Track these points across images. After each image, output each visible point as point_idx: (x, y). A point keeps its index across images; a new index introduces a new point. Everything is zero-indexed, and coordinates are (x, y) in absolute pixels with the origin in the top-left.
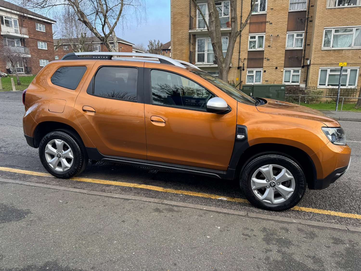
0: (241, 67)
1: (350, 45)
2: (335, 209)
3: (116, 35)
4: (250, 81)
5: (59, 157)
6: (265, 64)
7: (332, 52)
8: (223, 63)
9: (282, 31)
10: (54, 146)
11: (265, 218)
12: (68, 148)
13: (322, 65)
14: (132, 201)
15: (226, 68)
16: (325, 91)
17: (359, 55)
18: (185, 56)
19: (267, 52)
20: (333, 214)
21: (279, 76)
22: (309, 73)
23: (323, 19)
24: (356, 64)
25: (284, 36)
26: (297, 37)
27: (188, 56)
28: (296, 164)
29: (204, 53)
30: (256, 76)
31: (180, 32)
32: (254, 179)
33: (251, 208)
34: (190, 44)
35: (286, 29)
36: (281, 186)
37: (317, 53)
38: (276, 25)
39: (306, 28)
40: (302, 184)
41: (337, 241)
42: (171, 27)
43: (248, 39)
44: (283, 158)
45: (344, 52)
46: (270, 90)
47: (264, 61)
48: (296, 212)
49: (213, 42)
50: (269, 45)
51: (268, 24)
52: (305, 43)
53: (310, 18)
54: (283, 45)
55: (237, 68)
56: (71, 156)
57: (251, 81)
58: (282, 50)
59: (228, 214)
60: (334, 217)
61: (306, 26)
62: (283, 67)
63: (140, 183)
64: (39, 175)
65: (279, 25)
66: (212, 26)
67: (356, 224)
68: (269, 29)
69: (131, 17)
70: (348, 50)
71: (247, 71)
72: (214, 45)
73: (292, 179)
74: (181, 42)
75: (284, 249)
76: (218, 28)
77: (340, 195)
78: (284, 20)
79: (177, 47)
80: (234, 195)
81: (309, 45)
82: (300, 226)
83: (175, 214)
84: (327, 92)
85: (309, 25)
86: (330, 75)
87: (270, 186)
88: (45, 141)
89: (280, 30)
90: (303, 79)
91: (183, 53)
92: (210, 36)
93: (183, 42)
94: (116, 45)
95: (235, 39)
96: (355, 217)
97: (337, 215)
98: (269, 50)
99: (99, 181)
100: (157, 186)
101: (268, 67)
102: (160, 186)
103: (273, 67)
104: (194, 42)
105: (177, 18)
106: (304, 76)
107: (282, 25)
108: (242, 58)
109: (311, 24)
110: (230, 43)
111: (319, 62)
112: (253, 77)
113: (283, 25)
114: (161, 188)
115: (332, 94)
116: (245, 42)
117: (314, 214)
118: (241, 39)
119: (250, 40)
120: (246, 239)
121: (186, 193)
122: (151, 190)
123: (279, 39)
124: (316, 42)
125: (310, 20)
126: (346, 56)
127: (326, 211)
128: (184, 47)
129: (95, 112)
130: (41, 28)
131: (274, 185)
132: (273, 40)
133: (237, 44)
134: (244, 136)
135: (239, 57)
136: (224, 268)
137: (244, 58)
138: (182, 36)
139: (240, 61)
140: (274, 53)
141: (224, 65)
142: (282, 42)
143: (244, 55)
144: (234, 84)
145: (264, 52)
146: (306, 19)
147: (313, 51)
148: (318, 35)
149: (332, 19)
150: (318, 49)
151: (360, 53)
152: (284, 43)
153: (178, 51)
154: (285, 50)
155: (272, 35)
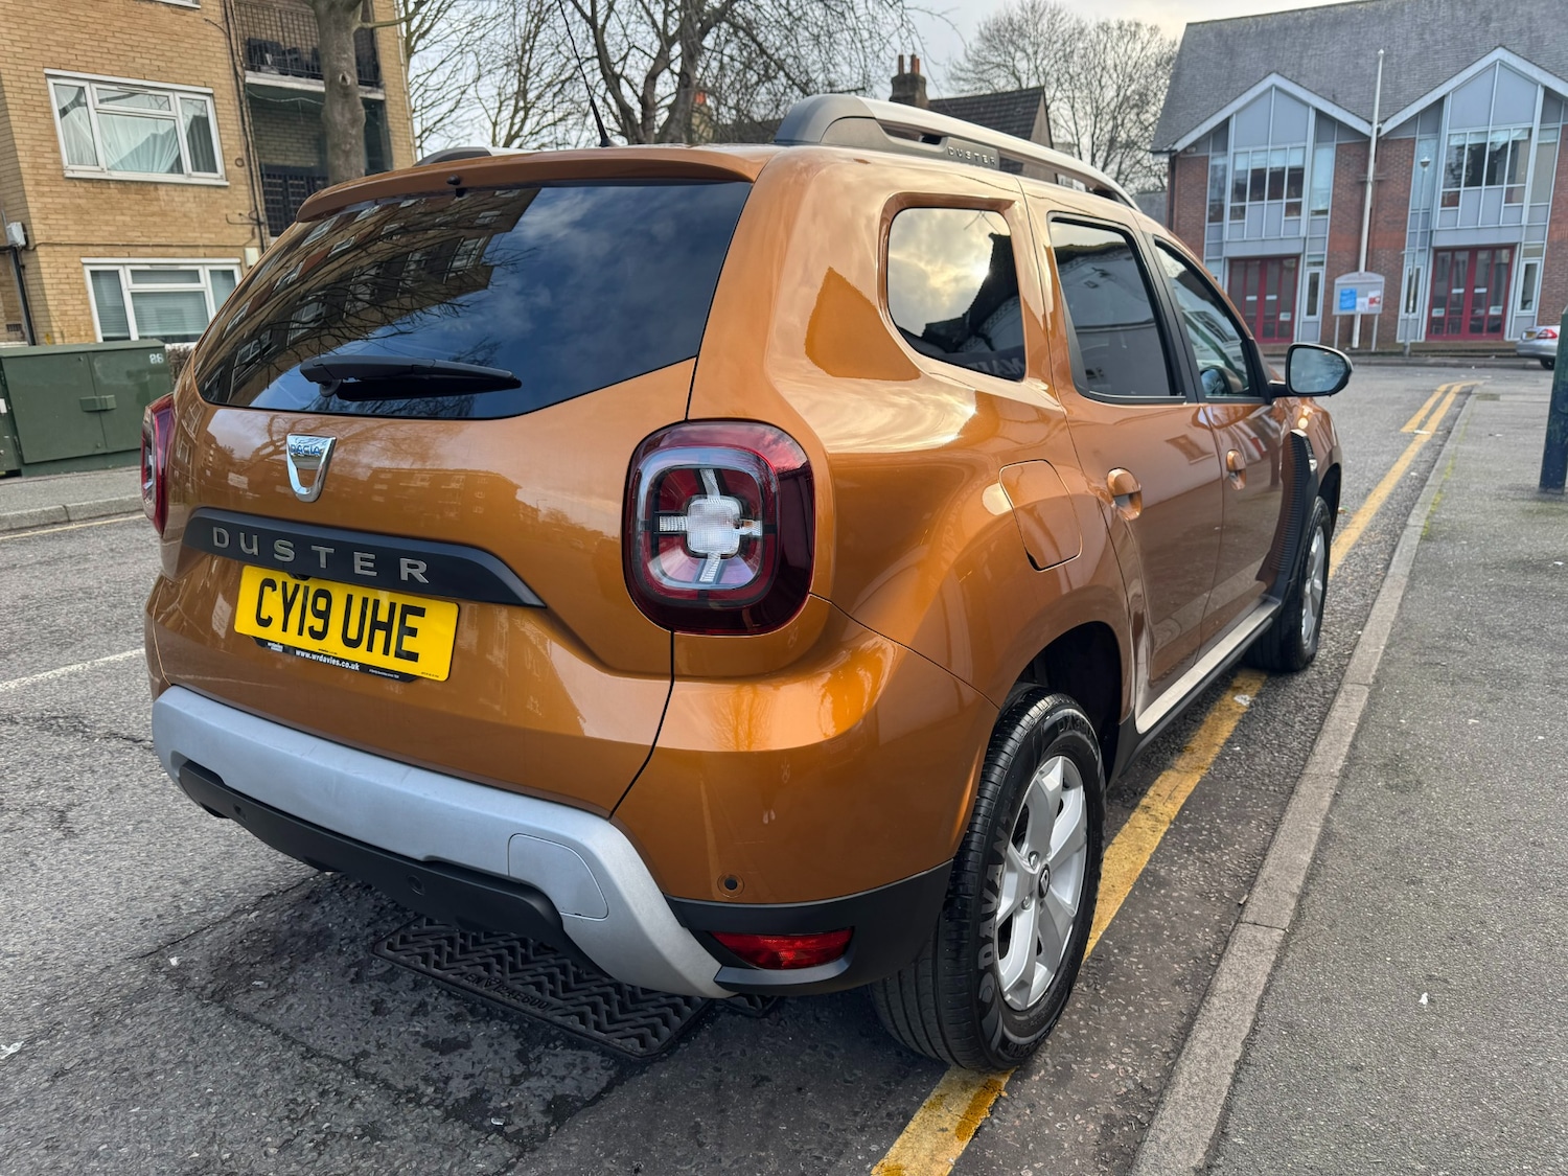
1: (173, 167)
5: (1047, 888)
7: (112, 190)
13: (90, 249)
17: (225, 211)
24: (223, 249)
37: (46, 189)
45: (162, 191)
46: (99, 374)
70: (179, 188)
90: (2, 320)
124: (27, 137)
126: (178, 214)
147: (24, 176)
148: (24, 100)
149: (68, 34)
150: (46, 172)
151: (224, 201)
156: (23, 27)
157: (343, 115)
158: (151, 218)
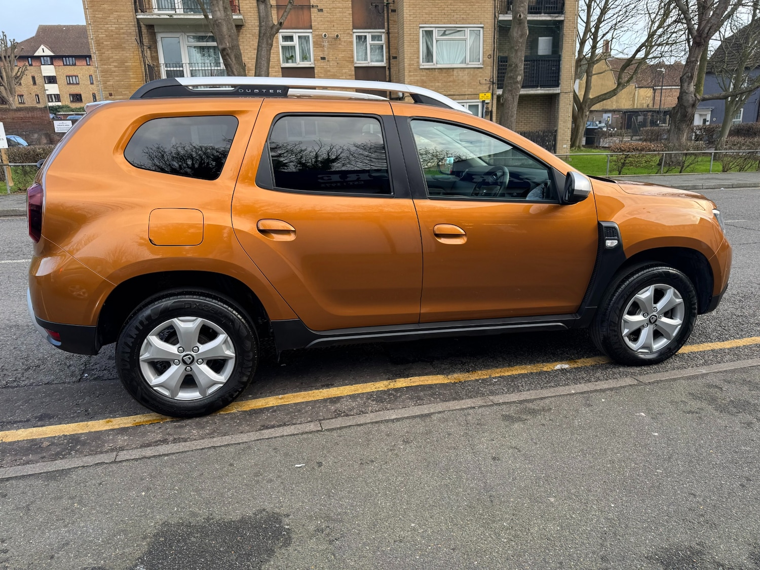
1: (463, 61)
7: (436, 73)
9: (345, 28)
10: (169, 336)
12: (216, 335)
17: (479, 79)
18: (135, 76)
23: (416, 9)
24: (476, 96)
25: (348, 37)
26: (372, 41)
29: (181, 68)
31: (111, 16)
32: (627, 317)
34: (142, 48)
35: (350, 24)
36: (664, 320)
37: (412, 74)
38: (332, 14)
39: (386, 24)
43: (277, 42)
45: (455, 72)
49: (222, 45)
50: (322, 56)
51: (315, 12)
52: (387, 54)
53: (391, 5)
54: (350, 56)
56: (227, 352)
58: (349, 66)
61: (386, 21)
65: (337, 14)
66: (217, 9)
68: (318, 23)
70: (462, 70)
72: (225, 54)
73: (680, 304)
74: (117, 40)
76: (228, 14)
78: (345, 5)
79: (108, 53)
81: (395, 58)
83: (548, 415)
85: (391, 19)
87: (648, 323)
89: (339, 26)
91: (127, 69)
93: (123, 41)
95: (270, 41)
97: (721, 347)
98: (325, 67)
104: (152, 43)
107: (342, 14)
109: (395, 16)
113: (344, 14)
116: (273, 47)
119: (282, 43)
123: (340, 44)
124: (409, 53)
125: (392, 8)
126: (460, 81)
128: (129, 55)
129: (296, 232)
131: (655, 319)
132: (329, 46)
134: (617, 241)
138: (118, 26)
140: (334, 72)
142: (346, 51)
145: (316, 71)
146: (385, 7)
147: (406, 69)
148: (410, 38)
149: (430, 9)
150: (413, 67)
151: (480, 74)
152: (350, 53)
153: (112, 64)
154: (355, 67)
155: (325, 35)
156: (415, 9)
157: (517, 33)
158: (449, 84)
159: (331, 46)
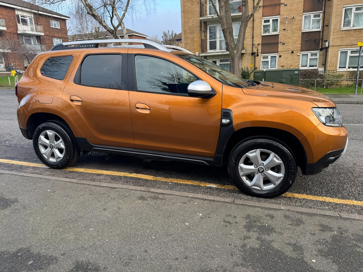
0: (255, 53)
2: (331, 195)
3: (125, 26)
4: (264, 67)
5: (52, 147)
6: (280, 48)
7: (352, 32)
8: (234, 49)
9: (298, 13)
10: (47, 137)
11: (252, 205)
12: (59, 139)
13: (342, 46)
14: (119, 189)
15: (237, 54)
16: (345, 74)
18: (197, 44)
19: (282, 36)
20: (328, 201)
21: (295, 60)
22: (328, 56)
25: (300, 17)
26: (314, 18)
27: (199, 44)
28: (285, 148)
29: (216, 40)
30: (271, 61)
31: (191, 20)
32: (242, 165)
33: (240, 195)
34: (201, 32)
35: (302, 10)
36: (270, 172)
37: (336, 34)
38: (292, 6)
40: (292, 169)
41: (324, 228)
42: (181, 15)
43: (261, 24)
44: (271, 142)
46: (283, 75)
47: (279, 45)
48: (288, 199)
49: (223, 27)
50: (284, 28)
51: (283, 6)
52: (323, 24)
54: (299, 27)
55: (251, 54)
56: (63, 146)
57: (266, 67)
59: (214, 201)
60: (329, 204)
61: (324, 6)
62: (300, 51)
63: (131, 172)
64: (35, 166)
65: (295, 6)
66: (222, 12)
67: (352, 211)
68: (284, 12)
69: (140, 8)
71: (261, 57)
72: (224, 31)
73: (281, 164)
74: (192, 30)
75: (265, 237)
76: (228, 14)
77: (340, 180)
78: (300, 1)
79: (188, 36)
80: (225, 182)
81: (327, 26)
82: (287, 213)
83: (159, 202)
84: (348, 75)
85: (327, 5)
86: (350, 57)
87: (258, 171)
88: (37, 132)
89: (295, 12)
90: (321, 63)
91: (194, 42)
92: (220, 22)
93: (194, 30)
94: (125, 36)
95: (246, 24)
96: (352, 204)
97: (332, 202)
98: (284, 34)
99: (92, 170)
100: (148, 174)
101: (283, 52)
102: (151, 175)
103: (289, 52)
104: (205, 30)
105: (187, 6)
106: (322, 60)
107: (297, 6)
108: (255, 44)
109: (329, 3)
110: (241, 28)
111: (339, 44)
112: (267, 62)
113: (299, 6)
114: (152, 177)
115: (353, 77)
116: (258, 26)
117: (307, 201)
118: (254, 23)
119: (263, 24)
120: (226, 226)
121: (175, 181)
122: (141, 178)
123: (294, 21)
124: (335, 22)
127: (321, 197)
128: (195, 35)
129: (81, 101)
130: (55, 25)
131: (262, 170)
133: (250, 29)
134: (229, 120)
135: (253, 42)
136: (196, 255)
137: (258, 43)
138: (193, 24)
139: (253, 47)
140: (290, 36)
141: (235, 52)
142: (298, 24)
143: (258, 40)
144: (248, 71)
145: (279, 36)
147: (331, 31)
148: (336, 14)
150: (337, 30)
152: (300, 25)
153: (189, 40)
154: (302, 33)
155: (287, 18)
158: (360, 38)
159: (289, 23)
